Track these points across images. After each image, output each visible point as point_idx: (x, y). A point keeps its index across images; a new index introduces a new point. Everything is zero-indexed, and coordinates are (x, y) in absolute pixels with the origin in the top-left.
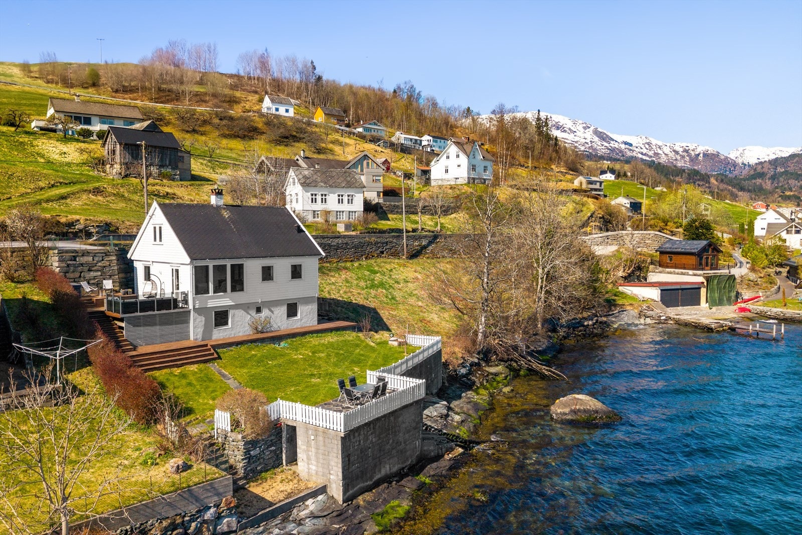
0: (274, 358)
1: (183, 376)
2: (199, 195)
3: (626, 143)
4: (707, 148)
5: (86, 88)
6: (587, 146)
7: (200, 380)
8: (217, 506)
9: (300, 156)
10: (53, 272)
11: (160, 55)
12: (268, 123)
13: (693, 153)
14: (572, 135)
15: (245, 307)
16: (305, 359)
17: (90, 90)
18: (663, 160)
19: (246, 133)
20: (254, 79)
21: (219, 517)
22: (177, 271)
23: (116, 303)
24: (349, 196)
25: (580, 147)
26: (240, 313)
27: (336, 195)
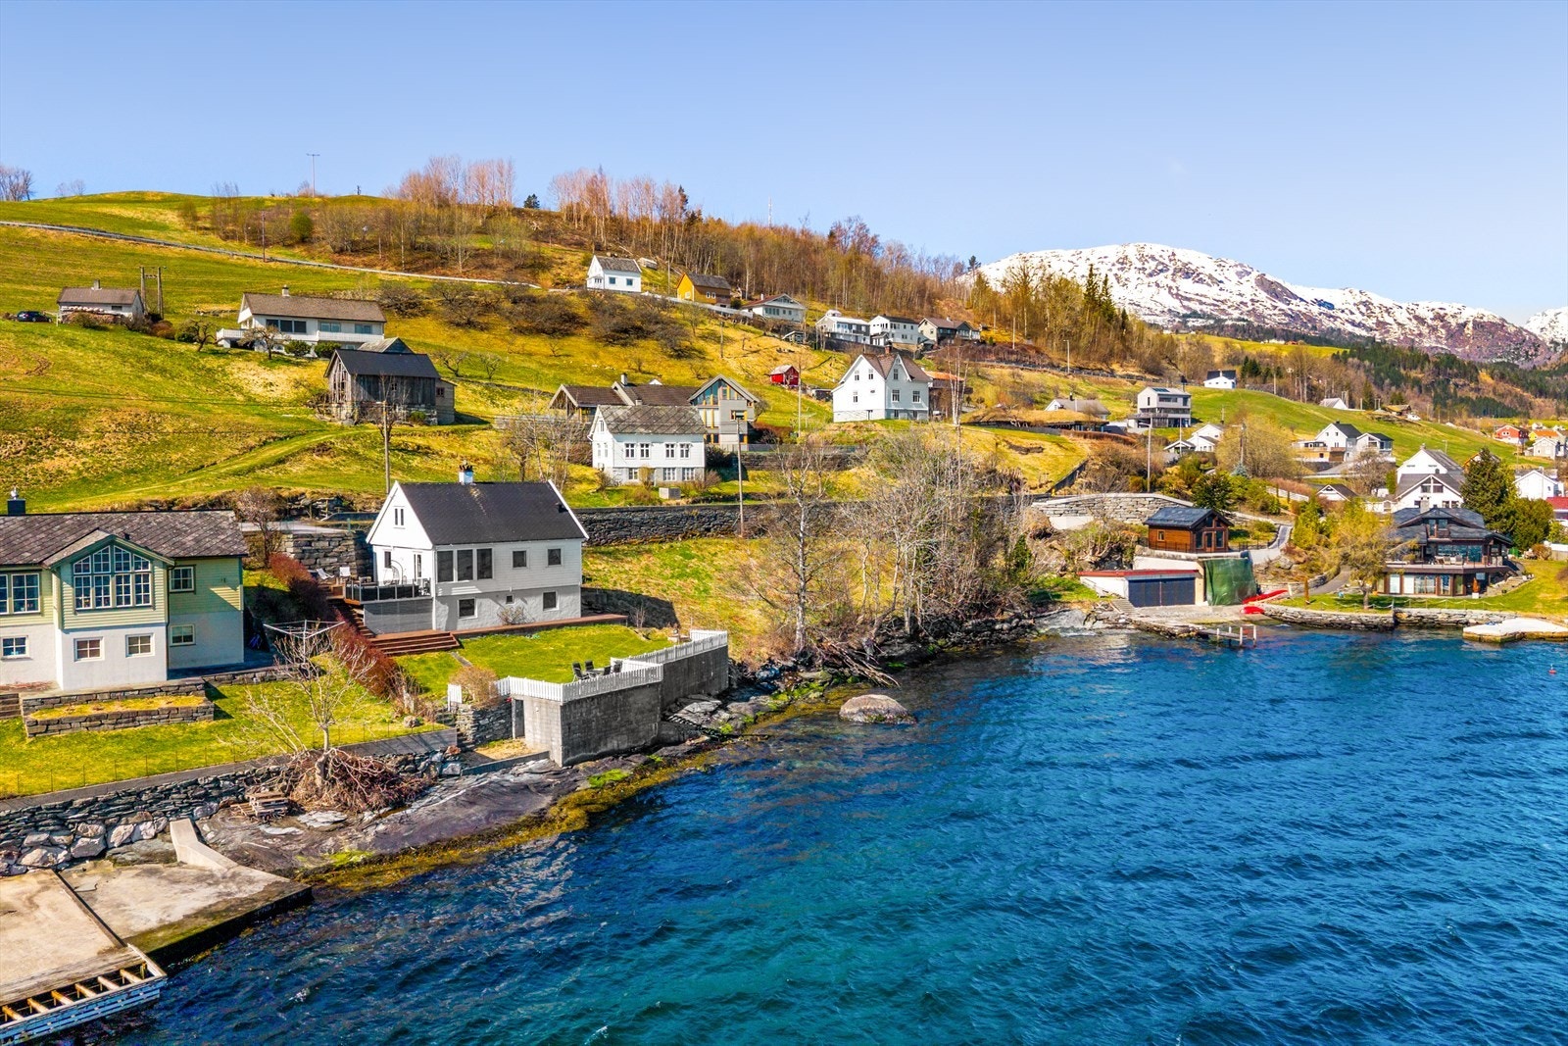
0: (521, 649)
1: (423, 662)
2: (464, 446)
3: (1321, 303)
4: (1482, 311)
5: (290, 246)
6: (1245, 309)
7: (439, 666)
8: (443, 752)
9: (620, 383)
10: (287, 559)
11: (414, 182)
12: (595, 307)
13: (1453, 322)
14: (1215, 288)
15: (495, 596)
16: (555, 651)
17: (297, 250)
18: (1394, 335)
19: (557, 326)
20: (579, 220)
21: (444, 762)
22: (419, 556)
23: (356, 590)
24: (682, 446)
25: (1230, 311)
26: (487, 602)
27: (664, 445)
